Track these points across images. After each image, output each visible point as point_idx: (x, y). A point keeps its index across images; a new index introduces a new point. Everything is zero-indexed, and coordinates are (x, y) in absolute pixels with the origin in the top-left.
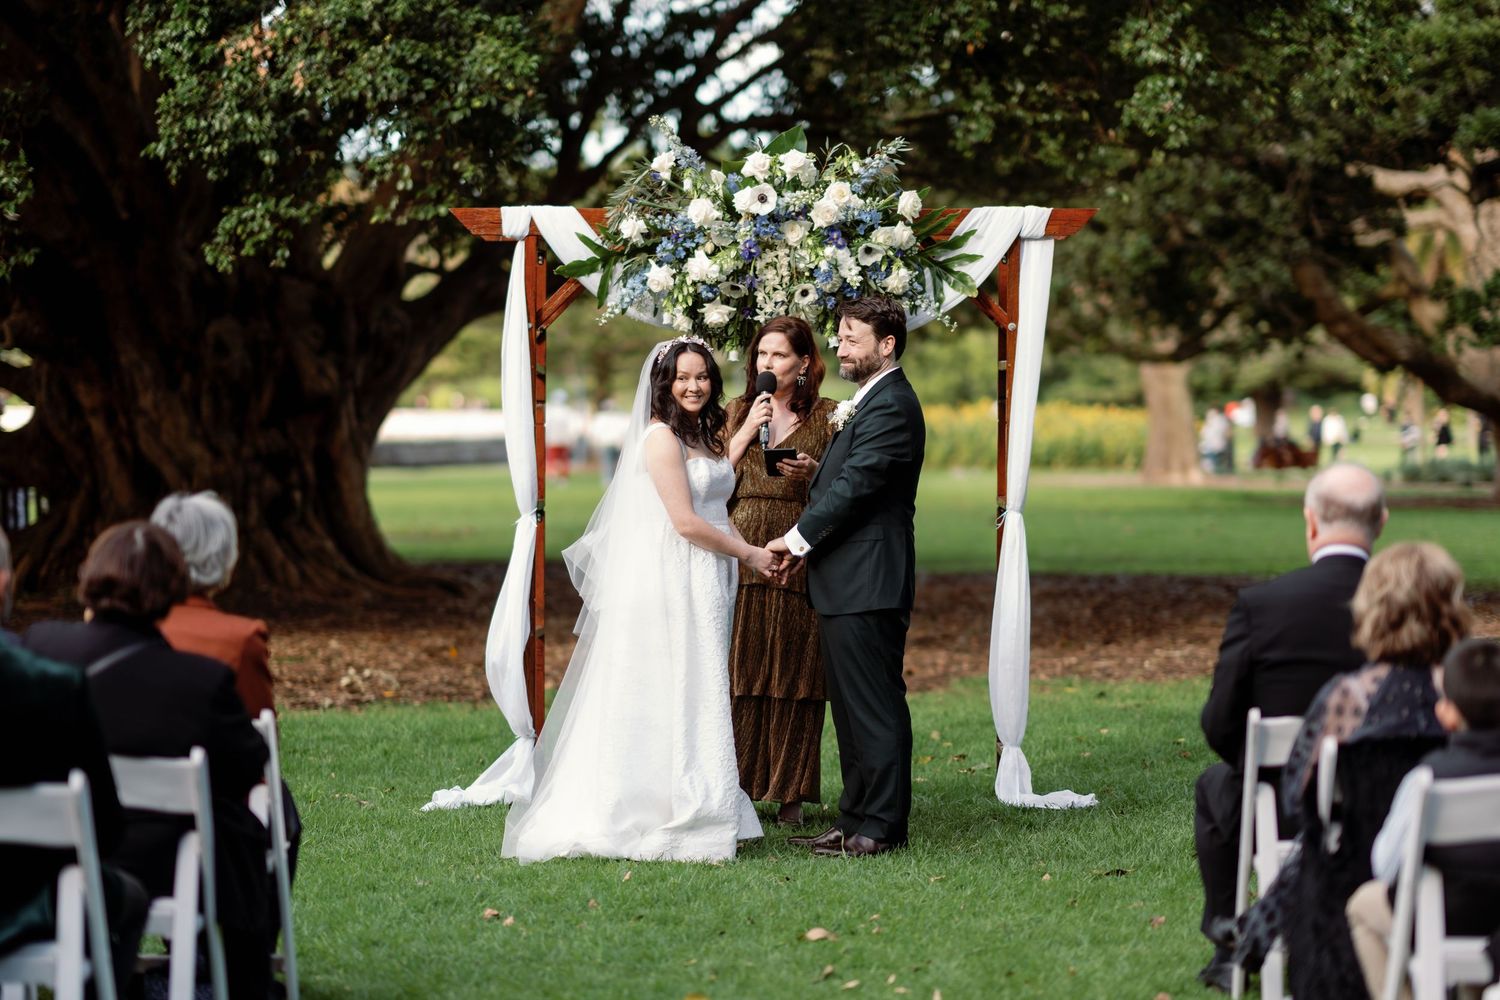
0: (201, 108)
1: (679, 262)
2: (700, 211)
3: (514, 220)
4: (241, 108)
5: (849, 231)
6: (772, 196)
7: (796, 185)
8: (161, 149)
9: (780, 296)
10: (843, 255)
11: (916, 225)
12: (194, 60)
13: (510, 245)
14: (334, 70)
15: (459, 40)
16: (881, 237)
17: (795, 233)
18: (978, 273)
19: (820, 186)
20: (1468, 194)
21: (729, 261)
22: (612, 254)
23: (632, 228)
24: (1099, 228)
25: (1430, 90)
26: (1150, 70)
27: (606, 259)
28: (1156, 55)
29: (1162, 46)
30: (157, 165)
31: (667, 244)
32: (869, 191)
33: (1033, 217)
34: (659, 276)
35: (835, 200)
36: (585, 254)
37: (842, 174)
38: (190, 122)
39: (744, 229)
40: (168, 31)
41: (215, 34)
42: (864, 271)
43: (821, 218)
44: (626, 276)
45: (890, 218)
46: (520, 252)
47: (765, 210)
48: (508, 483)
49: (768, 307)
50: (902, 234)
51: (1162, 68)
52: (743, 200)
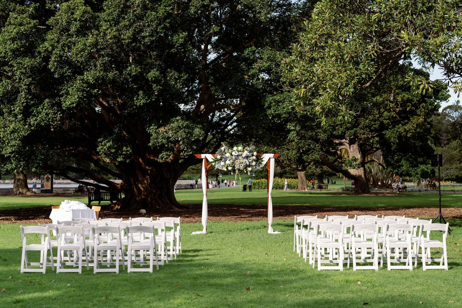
0: (157, 139)
1: (225, 162)
2: (228, 155)
3: (203, 156)
4: (162, 138)
5: (247, 157)
6: (237, 152)
7: (240, 151)
8: (151, 144)
9: (238, 166)
10: (246, 160)
11: (256, 156)
12: (156, 131)
13: (203, 159)
14: (175, 133)
15: (193, 129)
16: (251, 158)
17: (240, 158)
18: (264, 163)
19: (243, 151)
20: (349, 144)
21: (231, 161)
22: (216, 160)
23: (219, 157)
24: (288, 150)
25: (341, 127)
26: (292, 130)
27: (215, 161)
28: (292, 128)
29: (293, 126)
30: (150, 146)
31: (223, 159)
32: (250, 152)
33: (272, 155)
34: (222, 163)
35: (246, 153)
36: (212, 161)
37: (246, 150)
38: (155, 141)
39: (234, 157)
40: (152, 127)
41: (158, 128)
42: (249, 162)
43: (243, 156)
44: (218, 163)
45: (253, 155)
46: (204, 160)
47: (236, 154)
48: (202, 192)
49: (237, 167)
50: (254, 157)
51: (294, 130)
52: (233, 153)
